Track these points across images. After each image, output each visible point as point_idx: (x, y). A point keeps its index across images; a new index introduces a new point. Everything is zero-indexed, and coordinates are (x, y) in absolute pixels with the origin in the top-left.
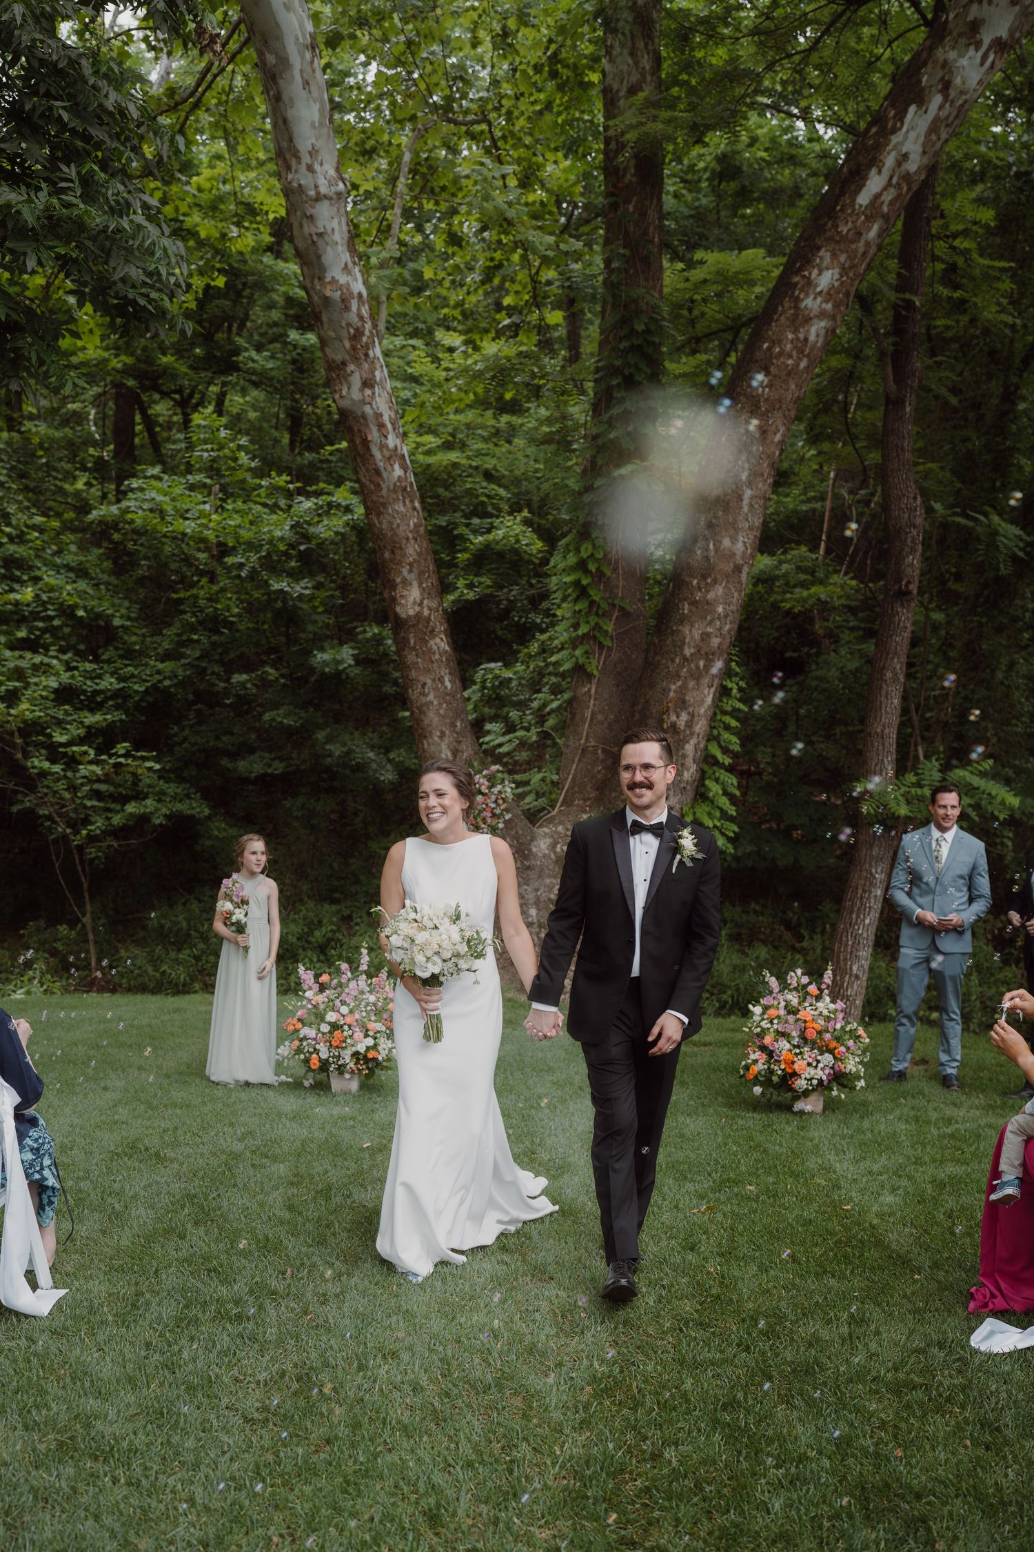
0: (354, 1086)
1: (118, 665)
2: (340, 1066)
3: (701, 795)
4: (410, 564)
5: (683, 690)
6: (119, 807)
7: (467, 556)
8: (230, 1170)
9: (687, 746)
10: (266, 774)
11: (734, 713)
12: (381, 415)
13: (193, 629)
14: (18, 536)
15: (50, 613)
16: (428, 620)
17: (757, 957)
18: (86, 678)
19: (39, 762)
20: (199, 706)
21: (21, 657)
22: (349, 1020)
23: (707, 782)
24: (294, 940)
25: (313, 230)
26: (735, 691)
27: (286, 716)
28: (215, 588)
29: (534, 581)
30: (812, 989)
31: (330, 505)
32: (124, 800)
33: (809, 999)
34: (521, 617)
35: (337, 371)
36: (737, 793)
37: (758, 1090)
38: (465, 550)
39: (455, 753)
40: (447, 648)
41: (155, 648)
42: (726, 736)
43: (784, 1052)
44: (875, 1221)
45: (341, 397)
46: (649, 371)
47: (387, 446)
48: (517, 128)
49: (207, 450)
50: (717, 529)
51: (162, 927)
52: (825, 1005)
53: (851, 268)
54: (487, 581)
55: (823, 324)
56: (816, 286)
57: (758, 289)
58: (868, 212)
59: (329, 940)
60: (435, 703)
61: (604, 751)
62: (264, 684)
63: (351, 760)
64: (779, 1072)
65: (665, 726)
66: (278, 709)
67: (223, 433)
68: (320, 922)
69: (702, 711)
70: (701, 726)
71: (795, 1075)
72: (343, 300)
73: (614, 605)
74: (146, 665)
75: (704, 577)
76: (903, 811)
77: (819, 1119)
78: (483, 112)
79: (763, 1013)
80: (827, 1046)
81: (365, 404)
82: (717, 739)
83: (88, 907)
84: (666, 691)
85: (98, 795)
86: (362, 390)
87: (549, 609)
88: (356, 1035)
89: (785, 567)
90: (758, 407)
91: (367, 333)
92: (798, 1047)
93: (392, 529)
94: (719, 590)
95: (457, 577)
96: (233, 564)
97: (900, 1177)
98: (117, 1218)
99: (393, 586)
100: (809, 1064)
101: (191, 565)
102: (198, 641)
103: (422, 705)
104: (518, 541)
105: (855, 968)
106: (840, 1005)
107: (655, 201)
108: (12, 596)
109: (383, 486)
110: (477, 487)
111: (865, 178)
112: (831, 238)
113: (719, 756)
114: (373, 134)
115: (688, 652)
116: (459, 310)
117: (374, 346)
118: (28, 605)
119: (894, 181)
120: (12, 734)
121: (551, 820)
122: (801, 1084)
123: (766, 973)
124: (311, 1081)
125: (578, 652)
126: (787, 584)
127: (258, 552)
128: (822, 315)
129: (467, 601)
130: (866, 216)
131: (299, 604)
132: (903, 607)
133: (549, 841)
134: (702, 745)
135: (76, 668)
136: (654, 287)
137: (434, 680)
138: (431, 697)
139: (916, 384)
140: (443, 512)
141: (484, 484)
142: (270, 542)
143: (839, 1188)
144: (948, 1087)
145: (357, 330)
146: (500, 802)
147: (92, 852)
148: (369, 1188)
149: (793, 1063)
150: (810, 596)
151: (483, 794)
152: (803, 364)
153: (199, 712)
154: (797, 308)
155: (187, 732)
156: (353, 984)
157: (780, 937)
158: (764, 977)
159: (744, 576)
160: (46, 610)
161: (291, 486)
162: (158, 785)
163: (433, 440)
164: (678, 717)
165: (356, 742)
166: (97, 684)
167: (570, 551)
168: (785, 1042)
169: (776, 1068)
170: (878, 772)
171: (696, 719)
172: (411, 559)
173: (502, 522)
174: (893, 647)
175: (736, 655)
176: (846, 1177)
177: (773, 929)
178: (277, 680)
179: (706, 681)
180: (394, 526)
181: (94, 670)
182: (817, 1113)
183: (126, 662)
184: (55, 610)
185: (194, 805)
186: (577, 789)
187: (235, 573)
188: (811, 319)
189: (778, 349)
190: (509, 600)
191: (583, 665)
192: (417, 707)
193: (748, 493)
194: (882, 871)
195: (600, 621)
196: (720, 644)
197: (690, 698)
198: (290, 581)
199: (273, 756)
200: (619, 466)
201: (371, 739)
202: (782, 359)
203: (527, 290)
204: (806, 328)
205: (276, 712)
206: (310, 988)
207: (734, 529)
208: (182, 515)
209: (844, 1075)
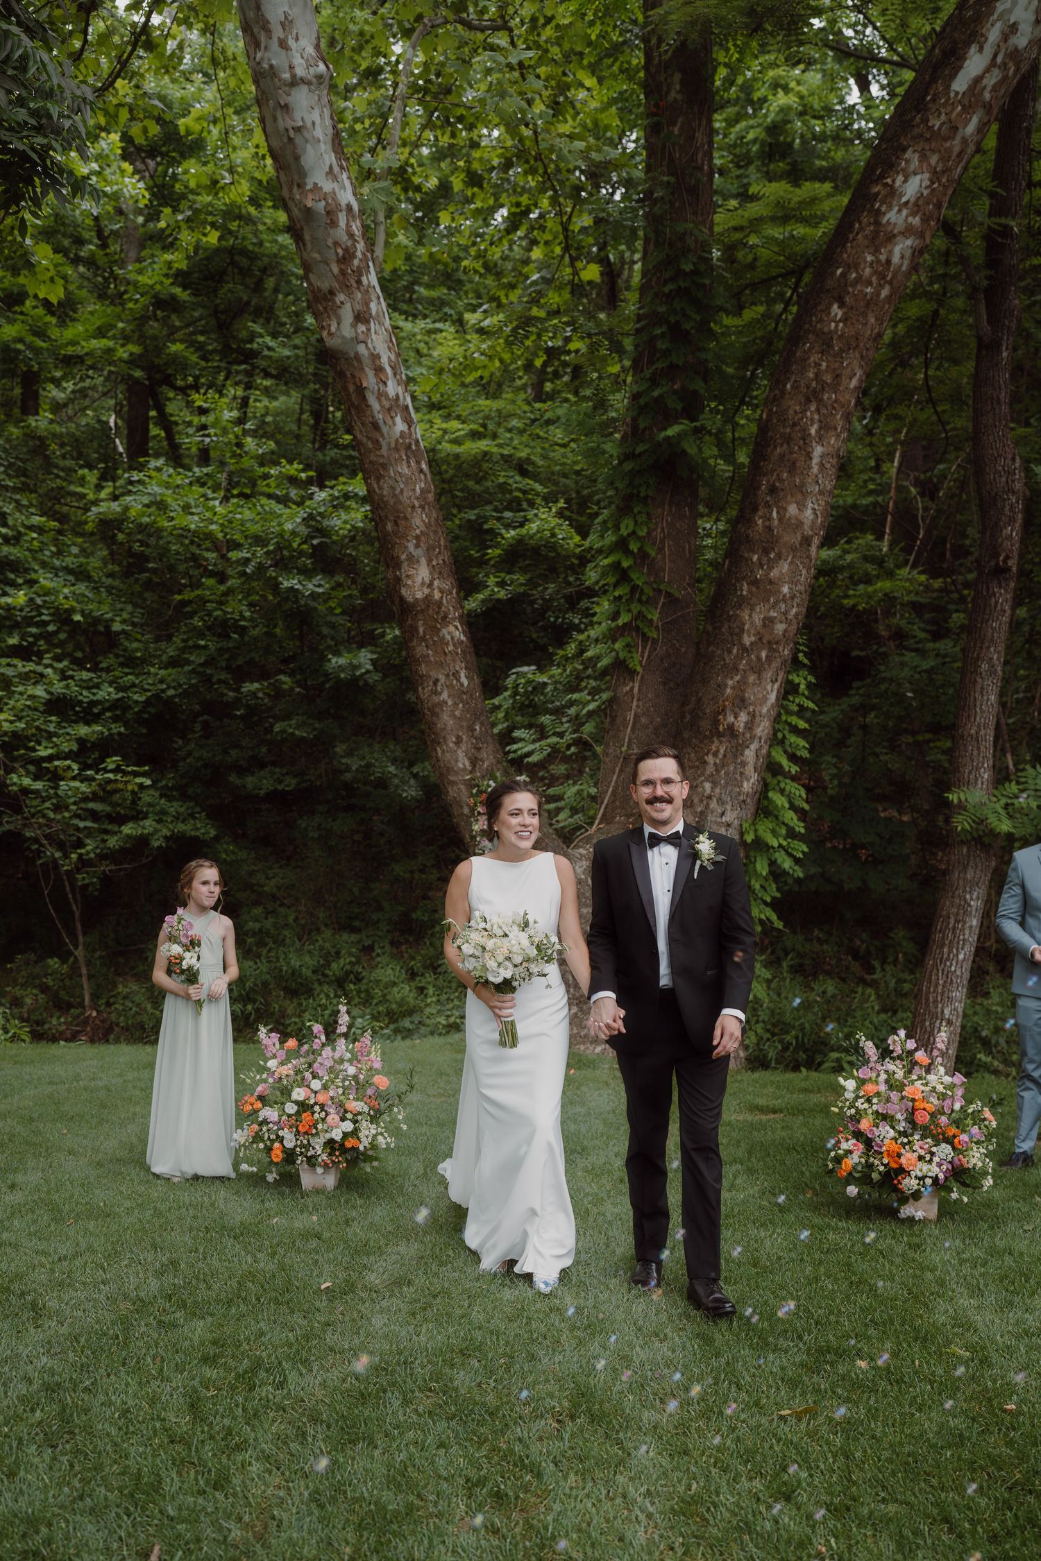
1: (116, 673)
3: (763, 809)
4: (417, 538)
5: (741, 686)
6: (116, 828)
7: (498, 551)
9: (747, 752)
10: (276, 791)
11: (802, 712)
12: (379, 357)
13: (201, 635)
14: (14, 537)
15: (44, 618)
16: (440, 604)
17: (824, 992)
18: (80, 686)
19: (20, 779)
20: (205, 717)
21: (9, 665)
22: (321, 1098)
23: (771, 794)
24: (309, 973)
25: (289, 124)
26: (802, 687)
27: (297, 728)
28: (222, 588)
29: (571, 579)
30: (920, 1056)
31: (346, 496)
32: (121, 820)
33: (917, 1070)
34: (557, 617)
35: (322, 304)
36: (806, 807)
37: (852, 1190)
38: (498, 545)
39: (474, 761)
40: (463, 638)
41: (160, 656)
42: (793, 739)
43: (886, 1141)
45: (330, 334)
46: (698, 318)
47: (386, 395)
48: (544, 38)
49: (209, 436)
50: (782, 494)
52: (940, 1078)
53: (944, 172)
54: (520, 578)
55: (909, 242)
56: (901, 195)
57: (826, 224)
58: (966, 102)
59: (348, 973)
60: (450, 703)
62: (278, 694)
63: (370, 775)
64: (882, 1168)
65: (721, 729)
66: (290, 719)
68: (338, 953)
69: (765, 710)
70: (763, 728)
71: (902, 1171)
72: (328, 213)
73: (660, 591)
75: (766, 552)
76: (1005, 826)
78: (503, 17)
79: (858, 1089)
80: (943, 1134)
81: (360, 343)
82: (782, 742)
83: (81, 938)
84: (721, 687)
85: (94, 816)
86: (354, 326)
87: (588, 609)
88: (329, 1118)
89: (849, 558)
90: (830, 346)
91: (359, 254)
92: (904, 1134)
93: (394, 496)
94: (785, 567)
95: (487, 575)
96: (238, 560)
99: (397, 565)
100: (921, 1158)
101: (200, 567)
102: (205, 647)
103: (435, 705)
104: (553, 535)
105: (947, 1012)
106: (959, 1077)
107: (704, 122)
108: (4, 600)
109: (383, 443)
110: (511, 481)
111: (963, 58)
112: (921, 136)
113: (785, 762)
114: (372, 37)
115: (747, 640)
116: (480, 262)
117: (368, 271)
118: (21, 610)
119: (999, 59)
121: (588, 840)
122: (910, 1184)
123: (860, 1035)
125: (617, 646)
126: (851, 577)
127: (263, 546)
128: (908, 231)
129: (499, 600)
130: (964, 106)
131: (312, 604)
132: (1001, 587)
134: (764, 751)
135: (72, 677)
136: (704, 224)
137: (448, 675)
138: (445, 696)
139: (1013, 325)
140: (473, 506)
141: (518, 478)
142: (280, 536)
143: (990, 1365)
145: (346, 250)
147: (84, 878)
148: (316, 1366)
149: (899, 1155)
150: (875, 591)
152: (885, 292)
153: (206, 722)
154: (877, 223)
155: (192, 746)
156: (327, 1051)
157: (848, 968)
158: (858, 1041)
159: (813, 550)
160: (41, 614)
161: (303, 475)
162: (158, 804)
163: (460, 426)
164: (736, 718)
165: (376, 755)
166: (94, 694)
167: (608, 529)
168: (888, 1128)
169: (876, 1162)
170: (972, 781)
171: (757, 719)
172: (418, 532)
173: (536, 515)
174: (989, 634)
175: (804, 644)
176: (993, 1342)
177: (840, 960)
178: (292, 689)
179: (769, 674)
180: (397, 492)
181: (91, 679)
182: (930, 1221)
183: (127, 670)
184: (49, 615)
185: (199, 825)
186: (618, 803)
187: (240, 568)
188: (894, 236)
189: (854, 275)
190: (544, 599)
191: (625, 661)
192: (429, 709)
193: (818, 450)
194: (978, 898)
195: (644, 609)
196: (785, 631)
197: (749, 695)
198: (302, 578)
199: (284, 771)
200: (665, 429)
201: (392, 752)
202: (859, 287)
203: (558, 241)
204: (889, 247)
205: (286, 723)
206: (274, 1057)
207: (802, 493)
208: (187, 509)
209: (966, 1171)
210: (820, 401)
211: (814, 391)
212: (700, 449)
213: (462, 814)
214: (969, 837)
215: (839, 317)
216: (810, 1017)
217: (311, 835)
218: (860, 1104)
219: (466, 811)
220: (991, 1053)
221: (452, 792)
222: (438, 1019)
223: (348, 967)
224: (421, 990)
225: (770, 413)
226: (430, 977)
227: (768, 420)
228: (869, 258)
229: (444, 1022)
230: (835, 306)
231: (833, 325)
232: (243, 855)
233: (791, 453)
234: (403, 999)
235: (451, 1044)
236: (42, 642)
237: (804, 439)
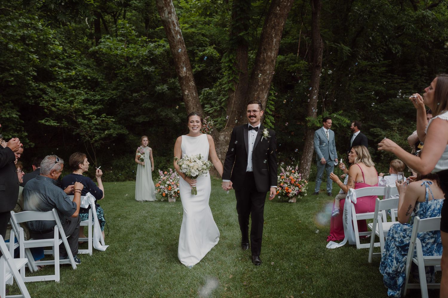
0: (174, 200)
1: (100, 92)
2: (171, 195)
5: (258, 94)
6: (103, 132)
7: (198, 58)
8: (145, 219)
10: (144, 121)
11: (273, 100)
12: (174, 21)
13: (121, 81)
14: (69, 56)
15: (80, 78)
16: (189, 77)
18: (91, 96)
19: (80, 120)
20: (124, 103)
21: (73, 91)
22: (172, 183)
23: (266, 119)
26: (273, 94)
27: (149, 105)
28: (127, 69)
29: (217, 65)
30: (293, 171)
31: (159, 45)
32: (104, 130)
33: (292, 174)
34: (214, 75)
35: (160, 10)
36: (274, 122)
37: (279, 197)
38: (197, 57)
40: (194, 85)
41: (111, 87)
42: (271, 106)
43: (286, 187)
45: (163, 17)
46: (247, 6)
47: (176, 30)
49: (123, 30)
50: (267, 50)
51: (117, 165)
52: (296, 175)
54: (203, 65)
59: (164, 167)
60: (191, 100)
61: (238, 111)
62: (142, 96)
63: (168, 117)
64: (285, 192)
66: (146, 103)
67: (128, 25)
68: (161, 162)
69: (264, 100)
71: (289, 193)
73: (239, 72)
74: (108, 92)
75: (263, 63)
76: (317, 125)
77: (295, 204)
79: (280, 178)
80: (297, 185)
81: (169, 18)
82: (268, 107)
83: (96, 160)
84: (254, 95)
85: (97, 129)
86: (168, 15)
87: (221, 73)
88: (174, 187)
89: (287, 59)
90: (277, 16)
93: (178, 53)
94: (268, 67)
95: (195, 64)
96: (132, 63)
98: (119, 231)
99: (179, 68)
100: (292, 190)
101: (120, 63)
102: (123, 85)
103: (187, 101)
104: (212, 54)
105: (307, 168)
106: (300, 175)
108: (69, 74)
109: (175, 41)
110: (200, 38)
113: (269, 112)
115: (260, 84)
117: (171, 2)
118: (74, 76)
120: (72, 112)
121: (224, 131)
122: (290, 195)
125: (230, 85)
126: (288, 64)
127: (139, 59)
129: (198, 71)
131: (151, 73)
132: (318, 70)
133: (223, 136)
135: (89, 93)
137: (191, 94)
138: (190, 98)
139: (320, 8)
140: (191, 46)
141: (202, 37)
142: (142, 56)
143: (298, 218)
144: (329, 196)
146: (210, 126)
147: (96, 144)
149: (288, 190)
150: (295, 67)
151: (205, 124)
152: (289, 4)
153: (124, 105)
155: (121, 110)
156: (173, 174)
158: (280, 168)
159: (274, 63)
160: (79, 77)
161: (147, 40)
165: (169, 112)
166: (95, 98)
167: (227, 57)
168: (286, 185)
170: (312, 115)
172: (183, 61)
173: (207, 48)
174: (315, 81)
175: (273, 84)
178: (145, 95)
179: (265, 91)
181: (94, 94)
183: (102, 91)
184: (81, 77)
185: (124, 131)
187: (133, 65)
190: (210, 70)
191: (231, 88)
193: (275, 40)
195: (236, 76)
196: (268, 81)
197: (260, 96)
198: (148, 67)
199: (146, 116)
200: (240, 33)
201: (173, 111)
202: (283, 3)
205: (146, 104)
206: (162, 176)
207: (271, 50)
208: (117, 49)
209: (301, 192)
210: (275, 29)
211: (273, 26)
212: (248, 38)
215: (278, 10)
223: (164, 165)
225: (264, 31)
230: (278, 7)
232: (135, 138)
233: (269, 41)
236: (80, 84)
237: (271, 37)
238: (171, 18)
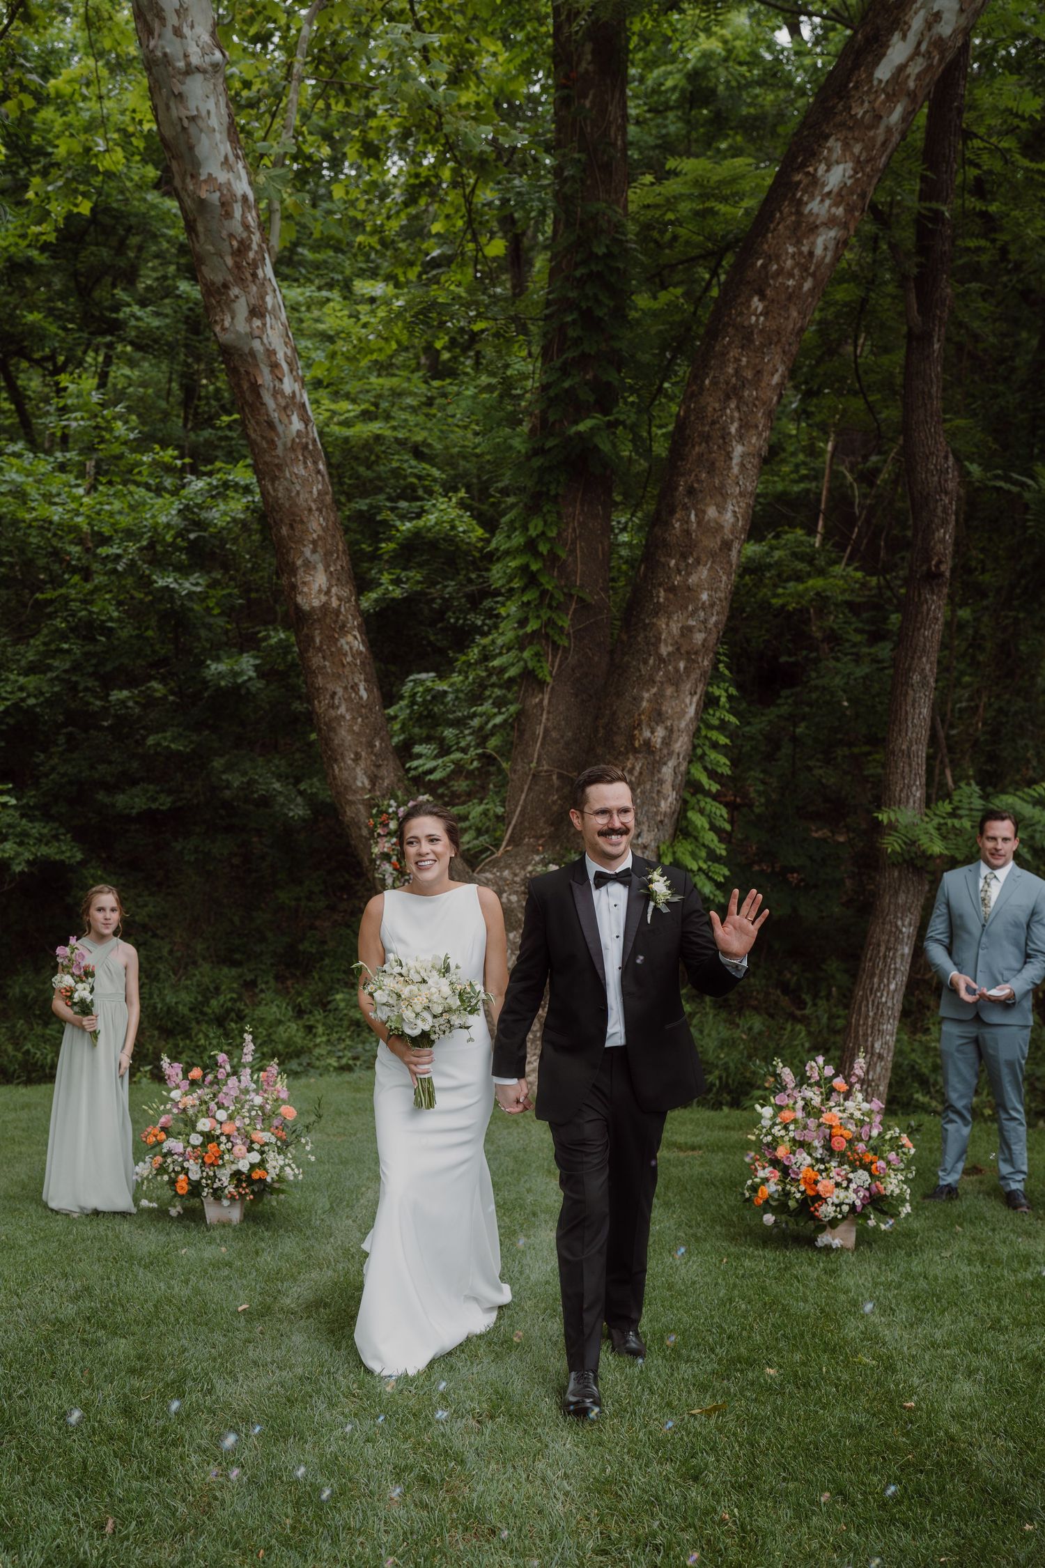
0: (235, 1217)
2: (215, 1190)
3: (682, 830)
4: (314, 542)
5: (658, 699)
7: (392, 546)
9: (664, 769)
10: (150, 810)
11: (723, 726)
12: (274, 353)
13: (63, 637)
16: (337, 612)
17: (750, 1029)
20: (70, 729)
22: (226, 1129)
23: (690, 814)
24: (186, 1011)
26: (723, 700)
27: (173, 740)
28: (89, 586)
29: (473, 576)
30: (839, 1082)
31: (226, 485)
33: (834, 1096)
34: (458, 619)
35: (216, 296)
36: (728, 827)
37: (769, 1219)
38: (390, 539)
39: (374, 779)
40: (362, 648)
42: (713, 755)
43: (803, 1168)
44: (954, 1428)
45: (223, 329)
46: (612, 304)
49: (76, 419)
50: (700, 495)
52: (857, 1105)
53: (868, 161)
54: (416, 575)
56: (824, 185)
57: (747, 203)
58: (890, 90)
59: (228, 1011)
60: (348, 717)
61: (560, 776)
62: (149, 702)
63: (253, 792)
64: (798, 1196)
65: (637, 744)
66: (164, 731)
67: (95, 398)
68: (217, 989)
69: (683, 725)
70: (681, 744)
71: (819, 1198)
72: (223, 204)
73: (571, 596)
75: (684, 557)
76: (937, 848)
77: (853, 1258)
79: (774, 1116)
80: (861, 1160)
81: (254, 338)
82: (701, 759)
84: (637, 700)
86: (249, 320)
87: (492, 609)
88: (236, 1149)
89: (777, 554)
90: (751, 341)
91: (254, 247)
93: (290, 498)
94: (703, 573)
95: (380, 572)
96: (107, 556)
97: (976, 1351)
99: (293, 571)
100: (838, 1185)
101: (61, 561)
102: (68, 651)
103: (332, 720)
104: (453, 528)
105: (877, 1045)
106: (876, 1104)
107: (617, 95)
109: (279, 443)
110: (405, 466)
111: (885, 46)
113: (705, 780)
115: (664, 650)
116: (376, 238)
117: (264, 264)
119: (923, 47)
121: (495, 863)
122: (827, 1211)
123: (778, 1062)
124: (179, 1208)
125: (526, 654)
126: (779, 576)
127: (135, 541)
128: (832, 222)
129: (393, 599)
130: (887, 95)
131: (189, 604)
132: (933, 593)
134: (683, 768)
136: (617, 202)
137: (345, 688)
138: (342, 710)
139: (945, 316)
140: (364, 494)
141: (413, 463)
142: (153, 530)
143: (894, 1371)
144: (1015, 1208)
145: (242, 242)
149: (816, 1182)
150: (807, 590)
152: (807, 285)
153: (70, 736)
154: (799, 213)
156: (232, 1081)
157: (776, 1003)
158: (775, 1067)
159: (734, 553)
161: (179, 462)
162: (19, 825)
163: (350, 407)
164: (652, 733)
165: (259, 770)
167: (515, 529)
168: (805, 1155)
169: (793, 1189)
170: (904, 800)
171: (675, 736)
172: (315, 536)
173: (434, 505)
174: (921, 644)
175: (724, 654)
176: (901, 1353)
177: (767, 994)
178: (165, 697)
179: (687, 686)
180: (293, 494)
182: (848, 1250)
185: (64, 848)
186: (526, 824)
187: (110, 566)
188: (817, 227)
189: (775, 267)
190: (443, 598)
191: (533, 670)
192: (325, 724)
193: (738, 450)
194: (910, 925)
195: (554, 616)
196: (705, 640)
197: (667, 708)
198: (178, 576)
199: (158, 788)
200: (577, 423)
201: (277, 767)
202: (780, 280)
203: (460, 214)
204: (811, 239)
205: (160, 735)
206: (178, 1087)
207: (721, 494)
208: (48, 498)
209: (883, 1198)
210: (740, 398)
211: (734, 387)
212: (614, 445)
213: (361, 836)
214: (900, 860)
215: (759, 310)
216: (735, 1055)
217: (186, 858)
218: (777, 1131)
219: (365, 832)
220: (929, 1092)
221: (350, 812)
222: (329, 1061)
223: (229, 1004)
224: (310, 1029)
225: (688, 410)
226: (319, 1015)
227: (686, 417)
228: (791, 250)
229: (336, 1064)
230: (756, 299)
231: (754, 318)
233: (710, 453)
234: (290, 1039)
235: (349, 1083)
237: (723, 438)
238: (260, 338)
